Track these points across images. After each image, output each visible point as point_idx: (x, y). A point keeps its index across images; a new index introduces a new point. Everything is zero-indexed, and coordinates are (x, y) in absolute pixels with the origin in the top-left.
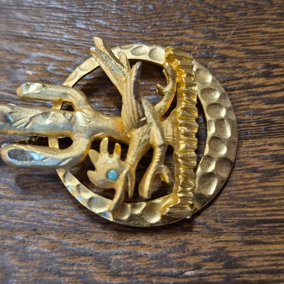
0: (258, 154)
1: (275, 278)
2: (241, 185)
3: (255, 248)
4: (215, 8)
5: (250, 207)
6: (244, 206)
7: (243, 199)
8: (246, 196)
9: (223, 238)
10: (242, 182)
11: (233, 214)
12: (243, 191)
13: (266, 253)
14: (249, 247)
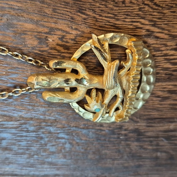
0: (162, 89)
1: (156, 139)
2: (151, 103)
3: (150, 128)
4: (159, 6)
5: (152, 112)
6: (150, 112)
7: (150, 109)
8: (152, 107)
9: (139, 124)
10: (152, 102)
11: (145, 115)
12: (151, 106)
13: (155, 130)
14: (148, 128)
